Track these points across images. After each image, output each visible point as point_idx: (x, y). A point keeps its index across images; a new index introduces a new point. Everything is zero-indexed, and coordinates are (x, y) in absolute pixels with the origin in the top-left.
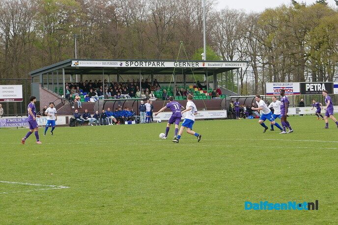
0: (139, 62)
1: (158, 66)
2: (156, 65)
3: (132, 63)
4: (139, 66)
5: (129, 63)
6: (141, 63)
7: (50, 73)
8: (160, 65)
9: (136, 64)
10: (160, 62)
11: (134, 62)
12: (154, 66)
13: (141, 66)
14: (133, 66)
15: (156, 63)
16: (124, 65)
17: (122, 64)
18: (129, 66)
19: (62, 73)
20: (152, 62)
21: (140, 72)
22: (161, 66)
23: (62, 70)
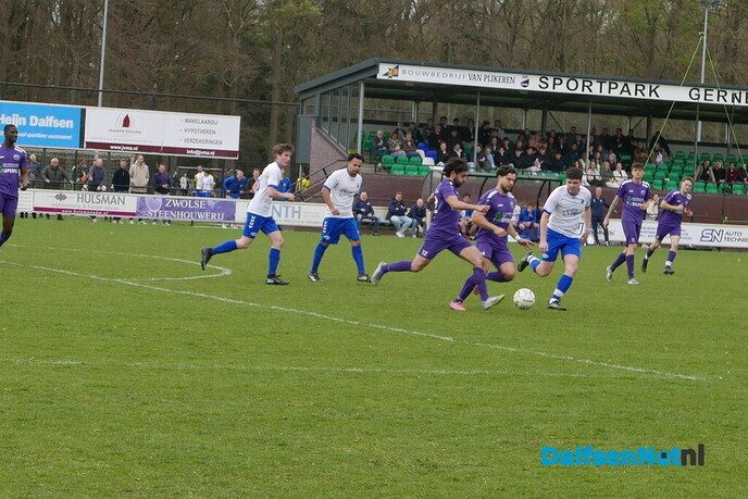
0: (580, 82)
1: (639, 96)
2: (632, 92)
3: (558, 81)
4: (579, 91)
5: (550, 81)
6: (587, 84)
7: (335, 92)
8: (647, 91)
9: (572, 84)
10: (647, 86)
11: (565, 80)
12: (625, 95)
13: (587, 92)
14: (562, 89)
15: (632, 87)
16: (535, 84)
17: (527, 82)
18: (550, 89)
19: (357, 95)
20: (621, 85)
21: (590, 106)
22: (647, 97)
23: (358, 85)
